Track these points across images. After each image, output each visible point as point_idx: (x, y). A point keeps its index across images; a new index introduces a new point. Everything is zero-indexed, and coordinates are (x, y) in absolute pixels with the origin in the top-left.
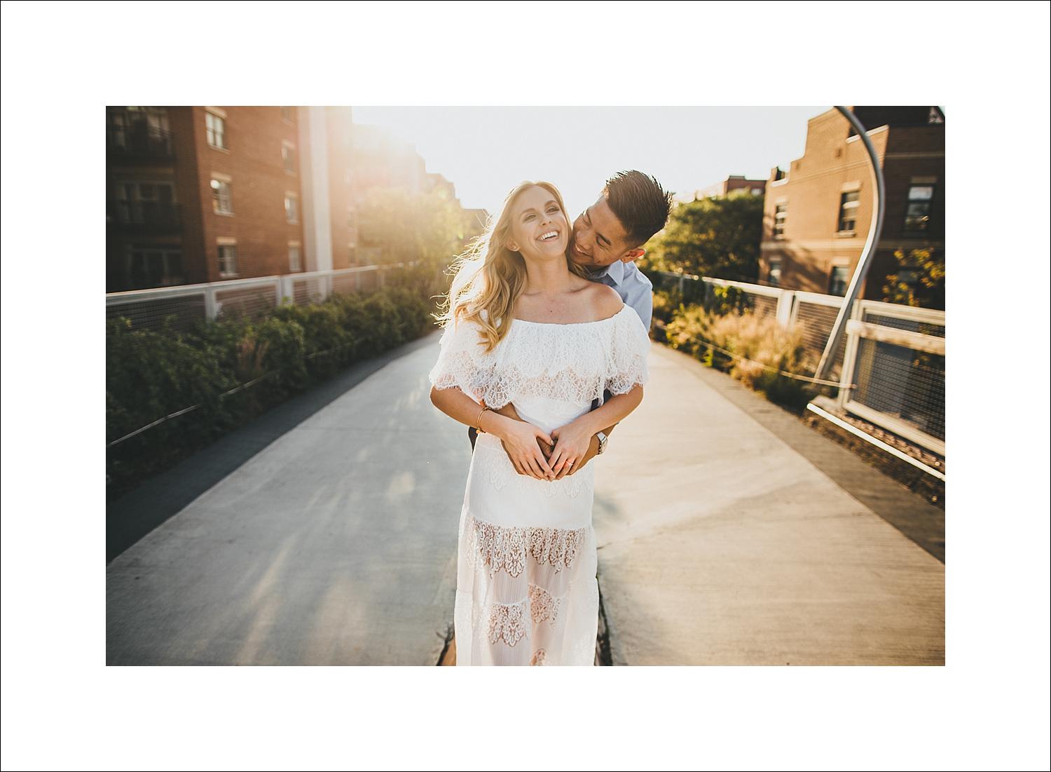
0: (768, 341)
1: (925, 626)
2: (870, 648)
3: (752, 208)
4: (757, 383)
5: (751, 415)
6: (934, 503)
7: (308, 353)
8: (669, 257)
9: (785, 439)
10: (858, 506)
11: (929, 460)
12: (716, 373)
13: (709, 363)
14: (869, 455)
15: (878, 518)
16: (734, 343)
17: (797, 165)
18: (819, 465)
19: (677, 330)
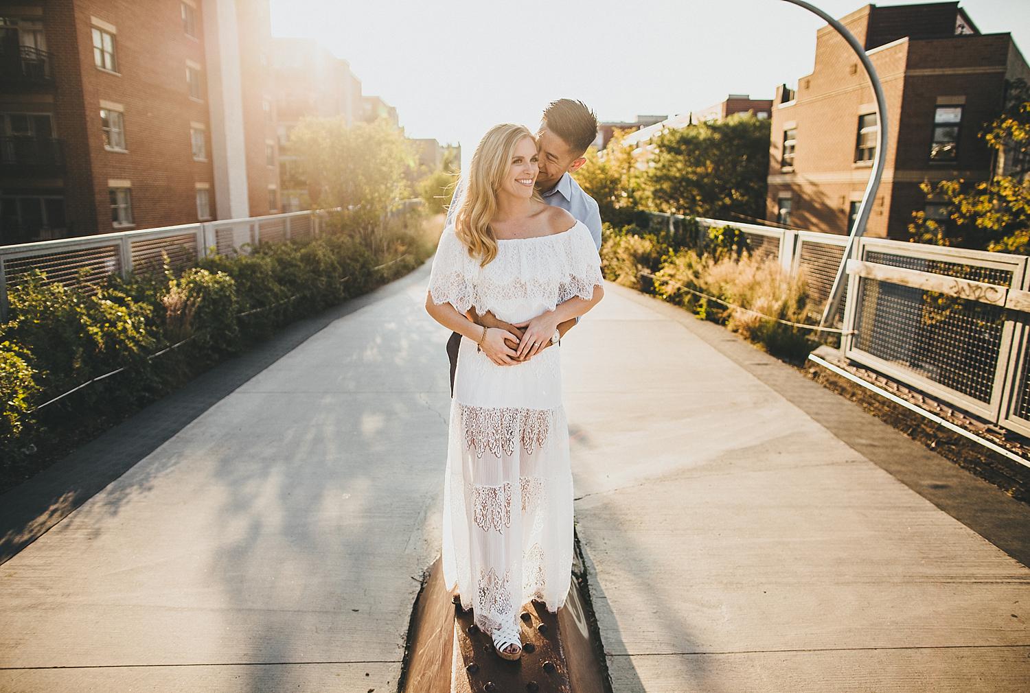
0: (766, 287)
1: (904, 557)
2: (847, 577)
3: (757, 134)
4: (754, 334)
5: (745, 368)
6: (933, 449)
7: (240, 311)
8: (658, 195)
9: (782, 392)
10: (853, 454)
11: (931, 406)
12: (710, 325)
13: (703, 315)
14: (870, 404)
15: (872, 465)
16: (730, 290)
17: (807, 83)
18: (816, 416)
19: (666, 278)
